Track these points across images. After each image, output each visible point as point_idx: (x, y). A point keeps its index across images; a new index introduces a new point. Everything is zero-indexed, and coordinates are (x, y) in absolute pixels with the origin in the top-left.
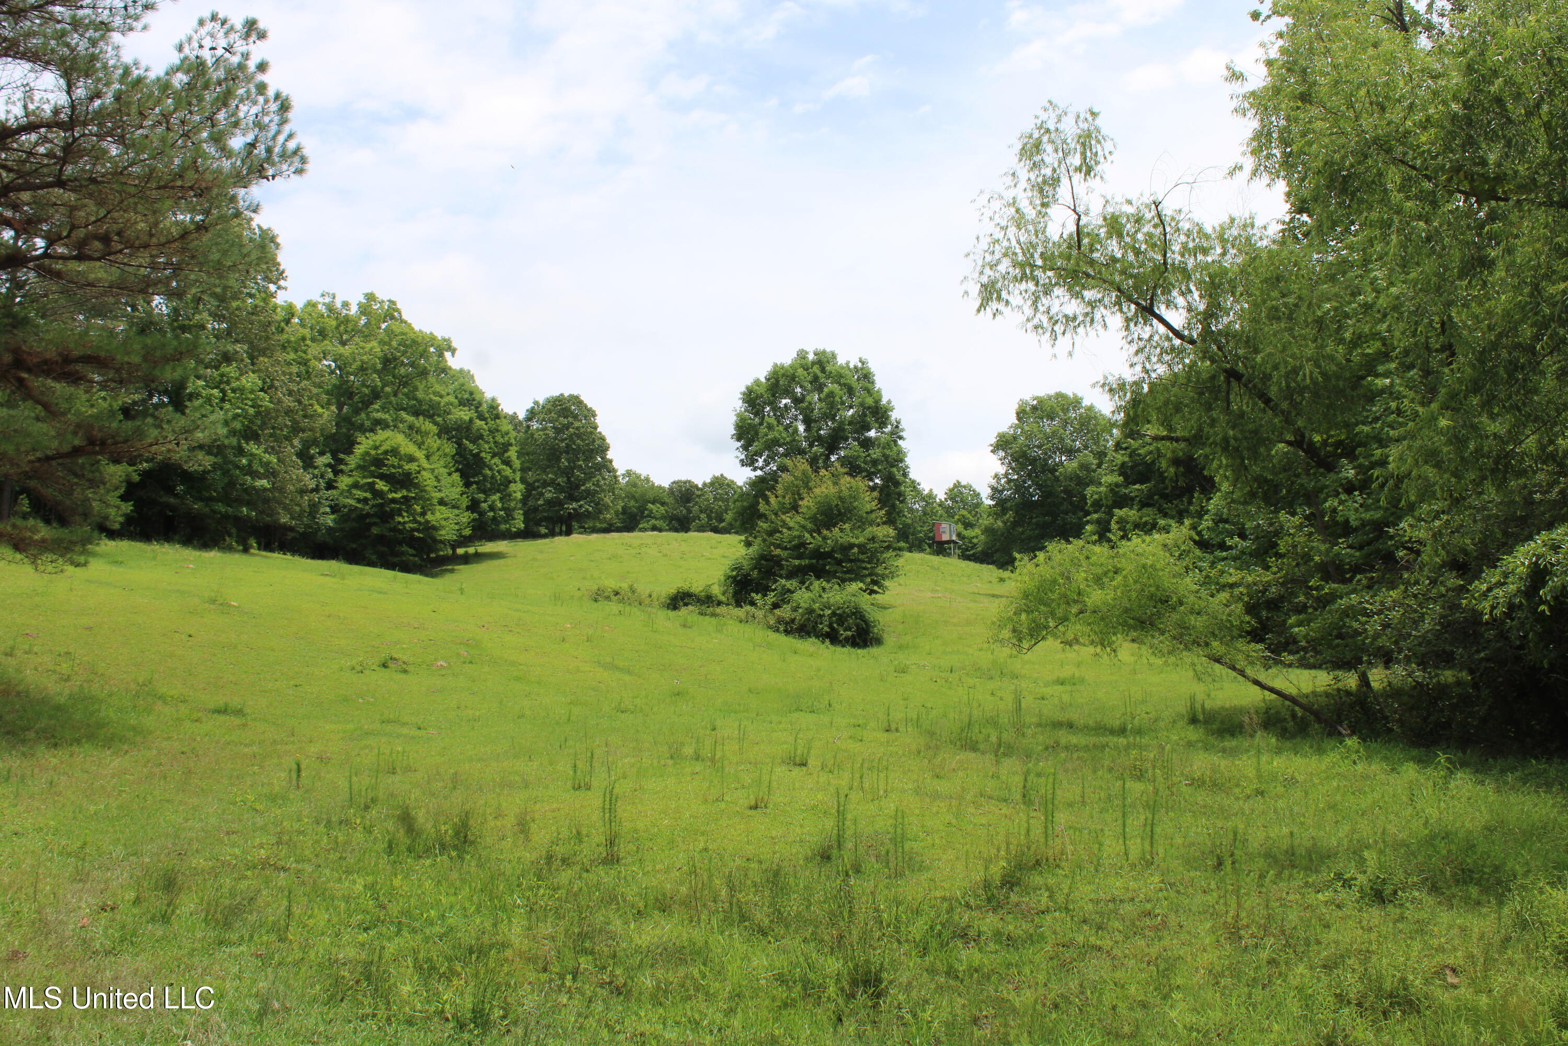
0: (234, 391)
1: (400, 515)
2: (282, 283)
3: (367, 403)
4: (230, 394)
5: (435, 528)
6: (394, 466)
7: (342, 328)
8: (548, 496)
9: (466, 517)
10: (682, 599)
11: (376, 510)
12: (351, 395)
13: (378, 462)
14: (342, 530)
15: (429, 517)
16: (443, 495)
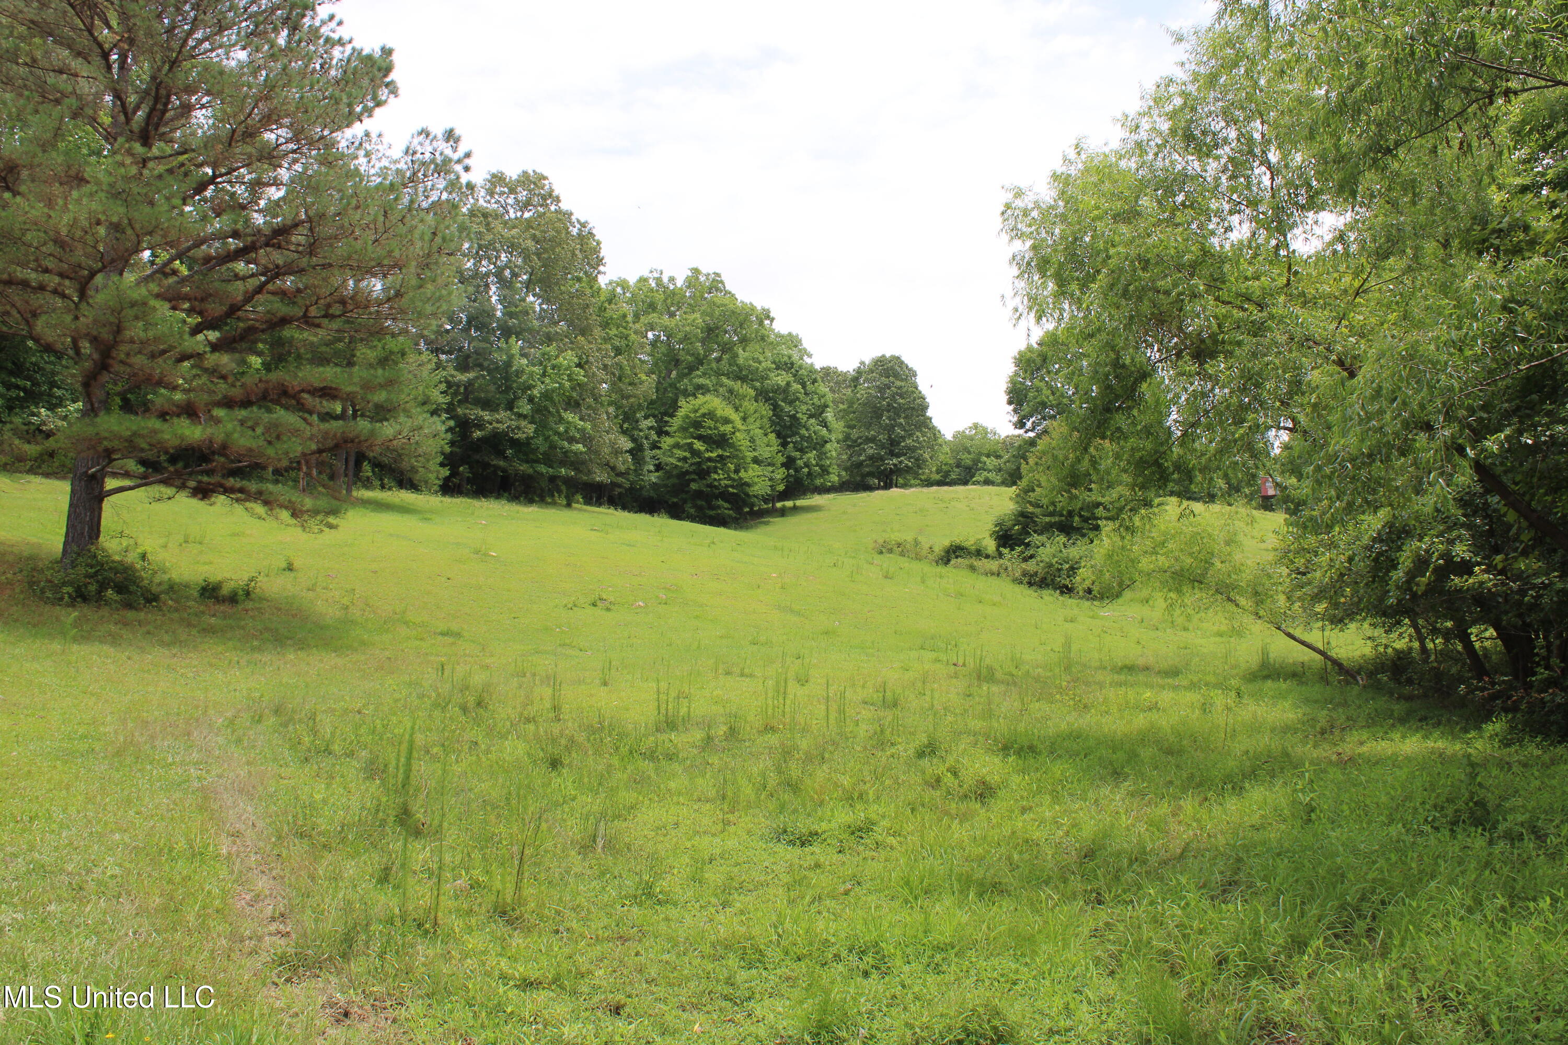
0: (553, 368)
1: (716, 472)
2: (601, 268)
3: (691, 369)
4: (550, 371)
5: (748, 485)
6: (710, 428)
7: (669, 301)
8: (871, 452)
9: (780, 474)
10: (954, 552)
11: (694, 467)
12: (677, 362)
13: (697, 424)
14: (666, 486)
15: (742, 474)
16: (756, 454)
